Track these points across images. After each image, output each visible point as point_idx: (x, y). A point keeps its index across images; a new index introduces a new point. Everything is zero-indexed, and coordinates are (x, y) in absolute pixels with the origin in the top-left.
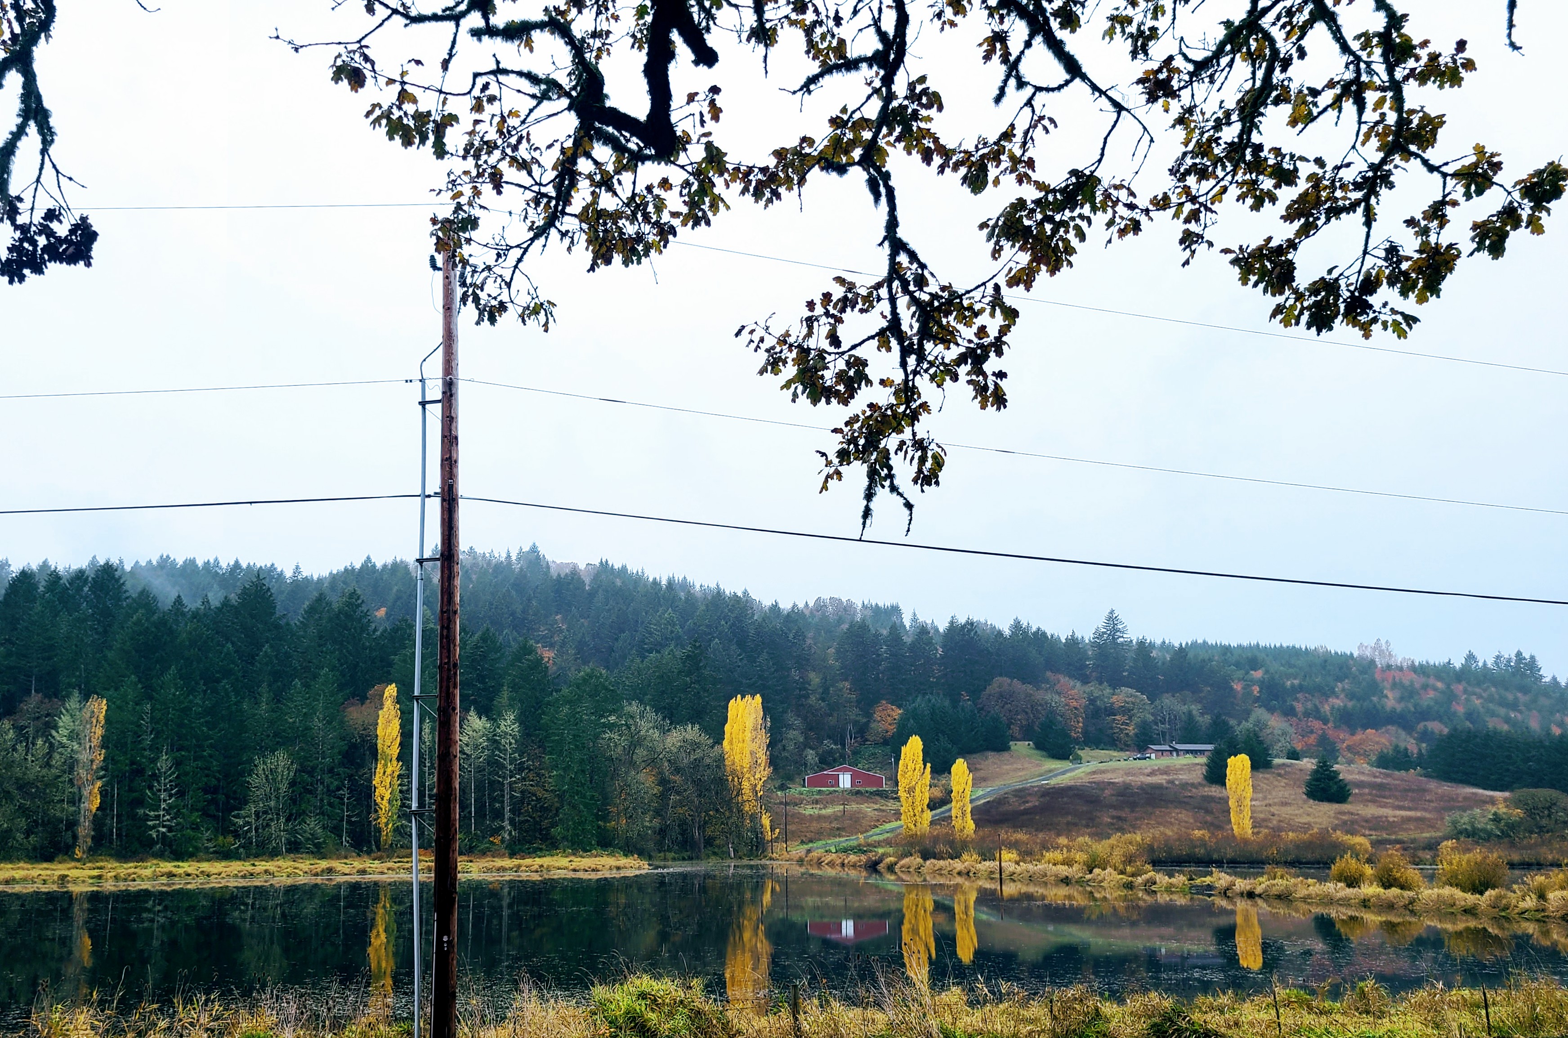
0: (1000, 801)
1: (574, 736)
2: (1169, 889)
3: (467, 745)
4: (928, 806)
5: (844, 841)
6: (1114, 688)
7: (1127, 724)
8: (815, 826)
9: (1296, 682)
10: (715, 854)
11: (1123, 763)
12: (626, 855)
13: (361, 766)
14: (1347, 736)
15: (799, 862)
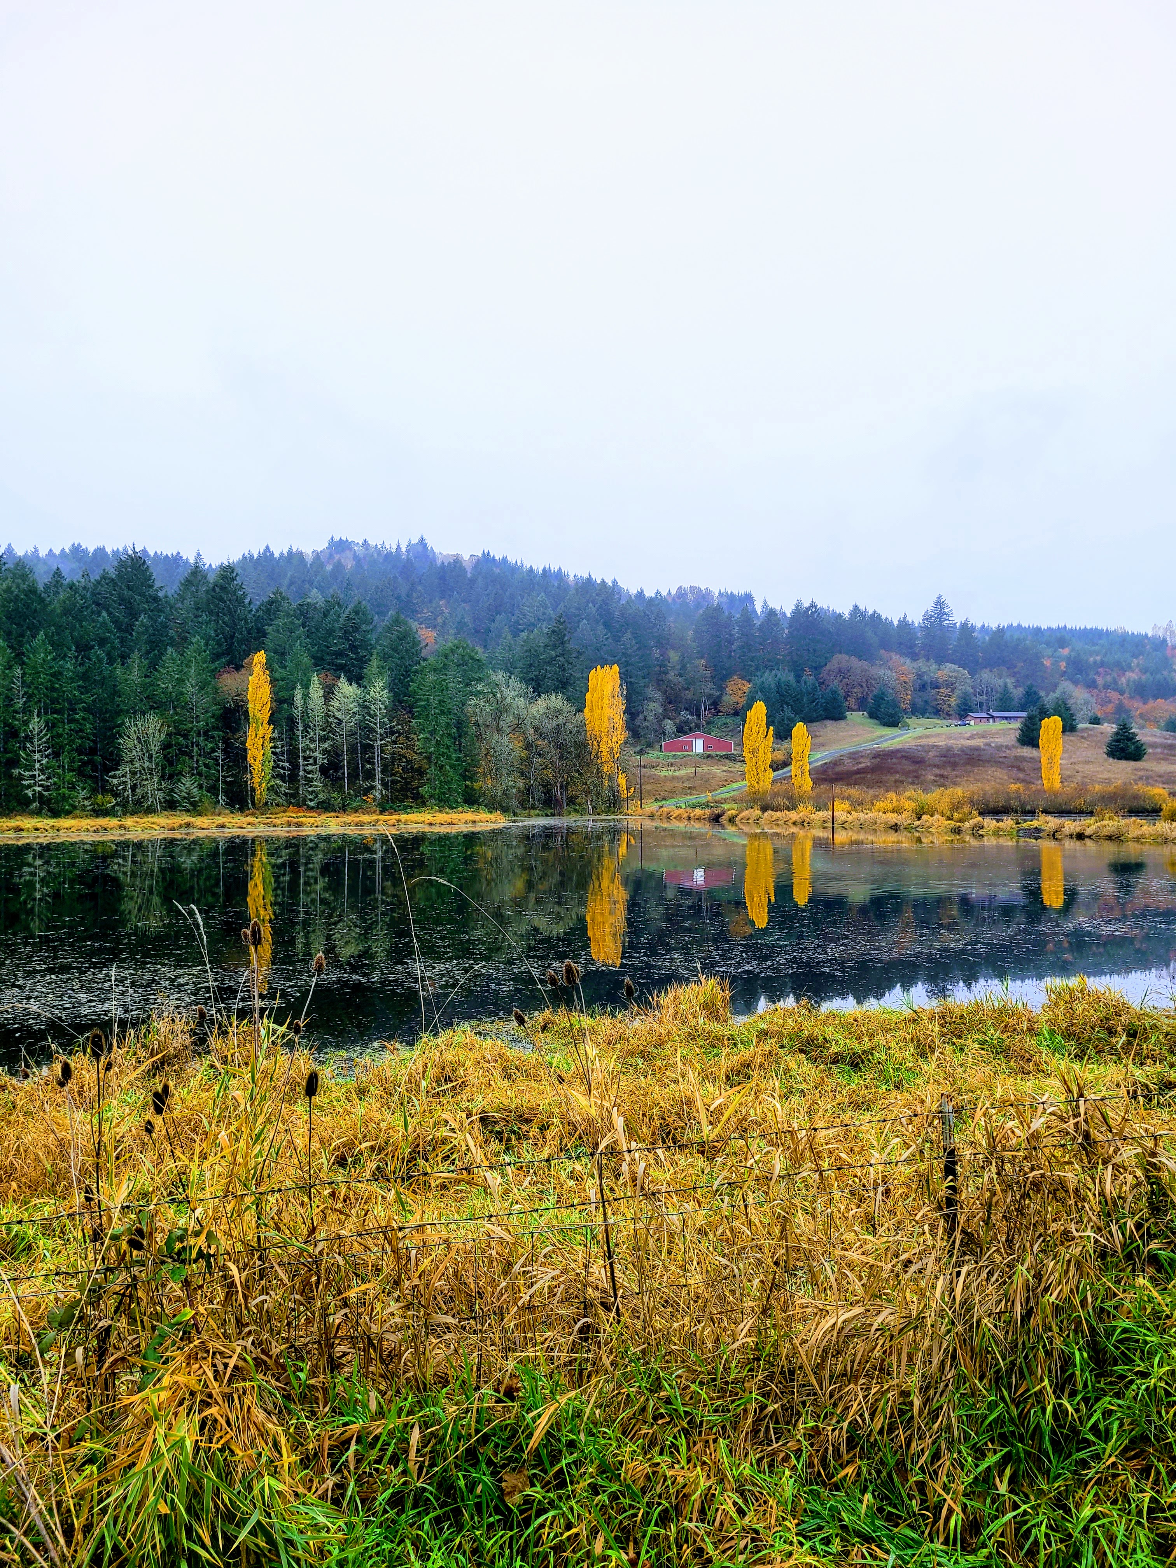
0: (835, 763)
1: (440, 701)
3: (339, 710)
4: (771, 766)
5: (693, 799)
6: (940, 665)
7: (950, 696)
8: (668, 786)
9: (1098, 658)
10: (576, 810)
11: (945, 729)
12: (491, 812)
13: (235, 730)
14: (1141, 705)
15: (652, 816)
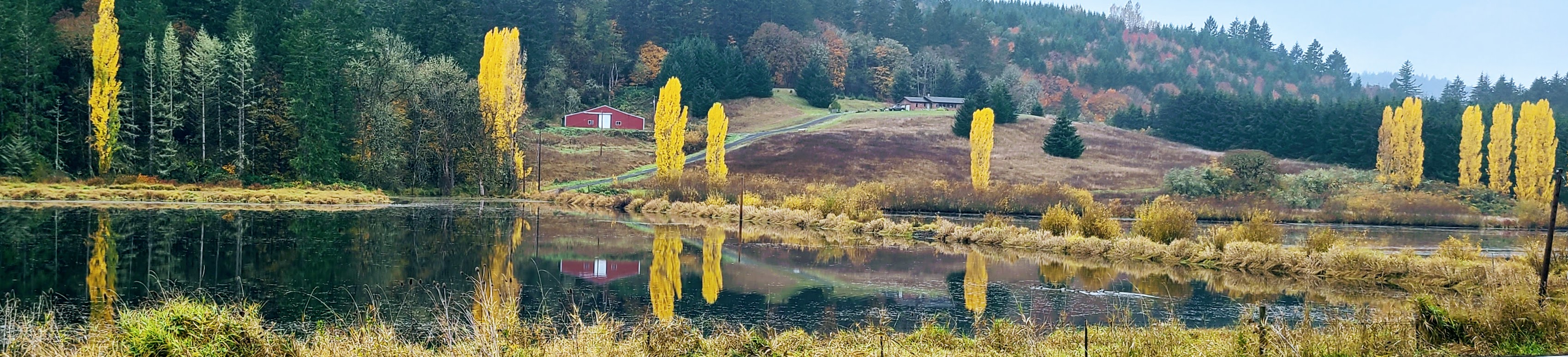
0: (756, 147)
1: (315, 62)
2: (894, 235)
3: (197, 66)
4: (684, 149)
5: (597, 181)
6: (878, 39)
7: (887, 75)
8: (571, 165)
9: (1049, 40)
10: (465, 190)
11: (879, 113)
12: (370, 189)
13: (76, 84)
14: (1090, 94)
15: (551, 201)
